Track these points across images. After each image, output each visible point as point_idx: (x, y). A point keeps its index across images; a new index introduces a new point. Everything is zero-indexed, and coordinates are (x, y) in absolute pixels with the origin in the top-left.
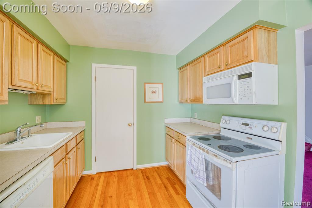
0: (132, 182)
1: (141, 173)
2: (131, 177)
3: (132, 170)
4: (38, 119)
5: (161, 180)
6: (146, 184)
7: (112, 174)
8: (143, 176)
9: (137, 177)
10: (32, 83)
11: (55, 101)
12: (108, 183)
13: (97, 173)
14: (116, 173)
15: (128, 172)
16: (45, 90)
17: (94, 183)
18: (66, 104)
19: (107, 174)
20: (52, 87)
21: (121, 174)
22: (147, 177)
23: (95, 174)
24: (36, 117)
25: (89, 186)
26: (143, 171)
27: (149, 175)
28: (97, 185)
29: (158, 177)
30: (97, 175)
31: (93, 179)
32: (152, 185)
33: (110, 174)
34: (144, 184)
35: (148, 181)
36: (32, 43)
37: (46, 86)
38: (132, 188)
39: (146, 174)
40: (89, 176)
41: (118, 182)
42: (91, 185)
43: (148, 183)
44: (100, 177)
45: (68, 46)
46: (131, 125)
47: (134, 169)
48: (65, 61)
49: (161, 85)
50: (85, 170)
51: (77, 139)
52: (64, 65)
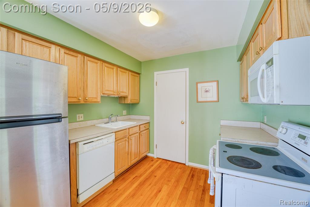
0: (177, 174)
1: (190, 171)
2: (179, 170)
3: (184, 165)
4: (125, 112)
5: (204, 183)
6: (187, 179)
7: (167, 162)
8: (190, 173)
9: (184, 172)
10: (113, 91)
11: (130, 101)
12: (160, 167)
13: (158, 158)
14: (170, 163)
15: (180, 165)
16: (122, 94)
17: (152, 163)
18: (140, 103)
19: (164, 161)
20: (127, 92)
21: (173, 164)
22: (192, 175)
23: (156, 158)
24: (123, 111)
25: (148, 164)
26: (193, 170)
27: (196, 174)
28: (152, 166)
29: (204, 179)
30: (157, 159)
31: (152, 160)
32: (192, 183)
33: (165, 161)
34: (186, 179)
35: (191, 179)
36: (113, 69)
37: (123, 92)
38: (174, 178)
39: (194, 173)
40: (152, 158)
41: (167, 169)
42: (149, 164)
43: (189, 180)
44: (157, 161)
45: (139, 64)
46: (183, 123)
47: (186, 165)
48: (139, 74)
49: (215, 83)
50: (149, 153)
51: (141, 128)
52: (137, 77)
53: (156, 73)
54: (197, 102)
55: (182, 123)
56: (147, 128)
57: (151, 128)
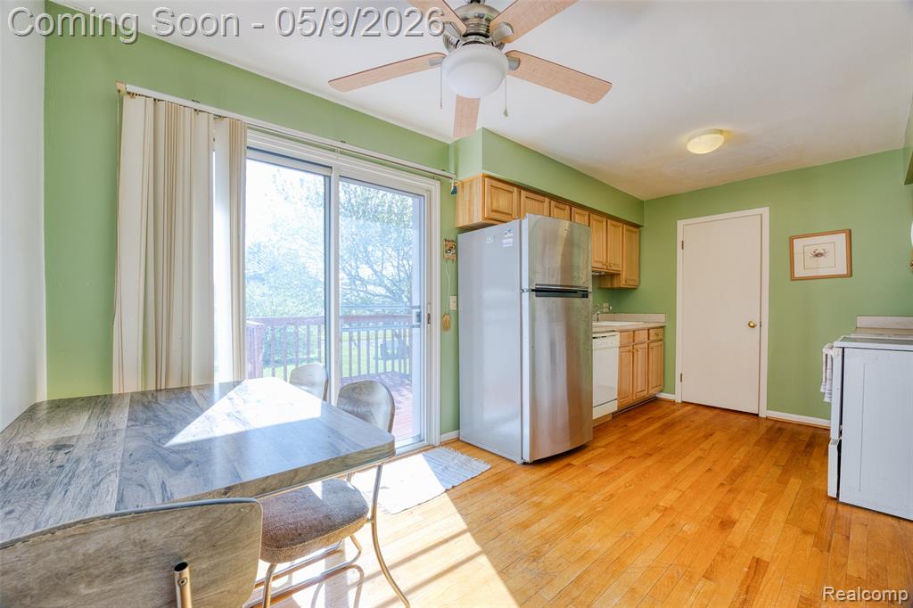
1: (768, 427)
2: (745, 420)
3: (756, 417)
4: (606, 307)
6: (768, 431)
7: (709, 409)
8: (773, 425)
10: (602, 261)
11: (624, 283)
13: (684, 402)
14: (718, 410)
17: (675, 407)
18: (640, 288)
19: (701, 407)
20: (621, 266)
22: (778, 428)
23: (680, 402)
25: (666, 407)
28: (678, 410)
30: (682, 404)
31: (673, 404)
32: (780, 435)
33: (705, 408)
35: (776, 431)
36: (602, 223)
37: (615, 264)
40: (669, 402)
42: (668, 408)
43: (773, 432)
44: (686, 406)
45: (640, 204)
46: (753, 327)
47: (761, 415)
48: (638, 226)
49: (843, 237)
50: (661, 391)
51: (651, 335)
52: (636, 233)
53: (680, 224)
54: (792, 280)
55: (752, 324)
56: (660, 337)
57: (667, 340)
